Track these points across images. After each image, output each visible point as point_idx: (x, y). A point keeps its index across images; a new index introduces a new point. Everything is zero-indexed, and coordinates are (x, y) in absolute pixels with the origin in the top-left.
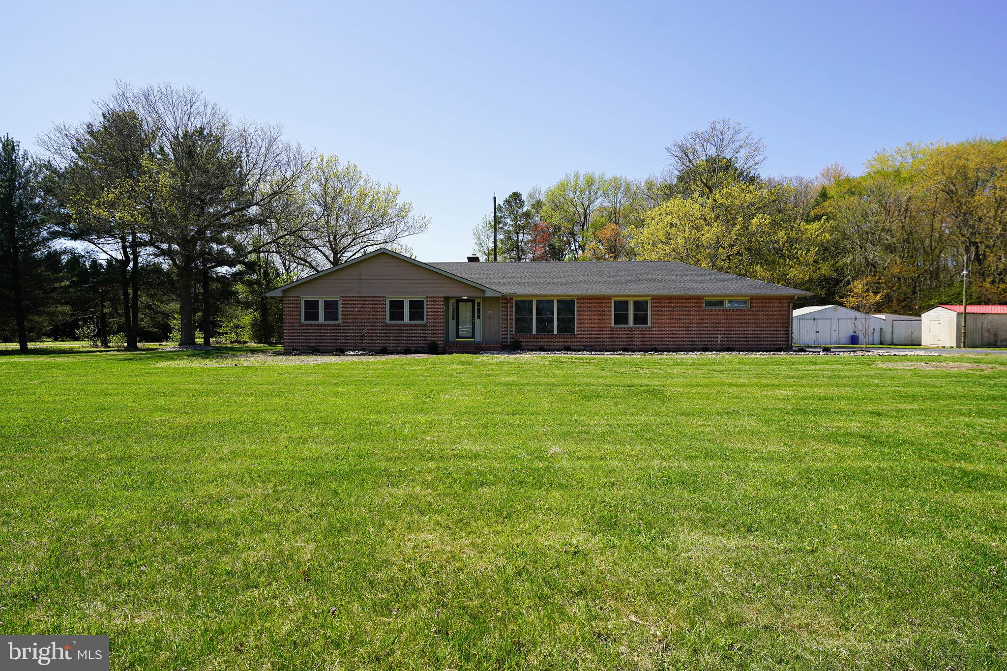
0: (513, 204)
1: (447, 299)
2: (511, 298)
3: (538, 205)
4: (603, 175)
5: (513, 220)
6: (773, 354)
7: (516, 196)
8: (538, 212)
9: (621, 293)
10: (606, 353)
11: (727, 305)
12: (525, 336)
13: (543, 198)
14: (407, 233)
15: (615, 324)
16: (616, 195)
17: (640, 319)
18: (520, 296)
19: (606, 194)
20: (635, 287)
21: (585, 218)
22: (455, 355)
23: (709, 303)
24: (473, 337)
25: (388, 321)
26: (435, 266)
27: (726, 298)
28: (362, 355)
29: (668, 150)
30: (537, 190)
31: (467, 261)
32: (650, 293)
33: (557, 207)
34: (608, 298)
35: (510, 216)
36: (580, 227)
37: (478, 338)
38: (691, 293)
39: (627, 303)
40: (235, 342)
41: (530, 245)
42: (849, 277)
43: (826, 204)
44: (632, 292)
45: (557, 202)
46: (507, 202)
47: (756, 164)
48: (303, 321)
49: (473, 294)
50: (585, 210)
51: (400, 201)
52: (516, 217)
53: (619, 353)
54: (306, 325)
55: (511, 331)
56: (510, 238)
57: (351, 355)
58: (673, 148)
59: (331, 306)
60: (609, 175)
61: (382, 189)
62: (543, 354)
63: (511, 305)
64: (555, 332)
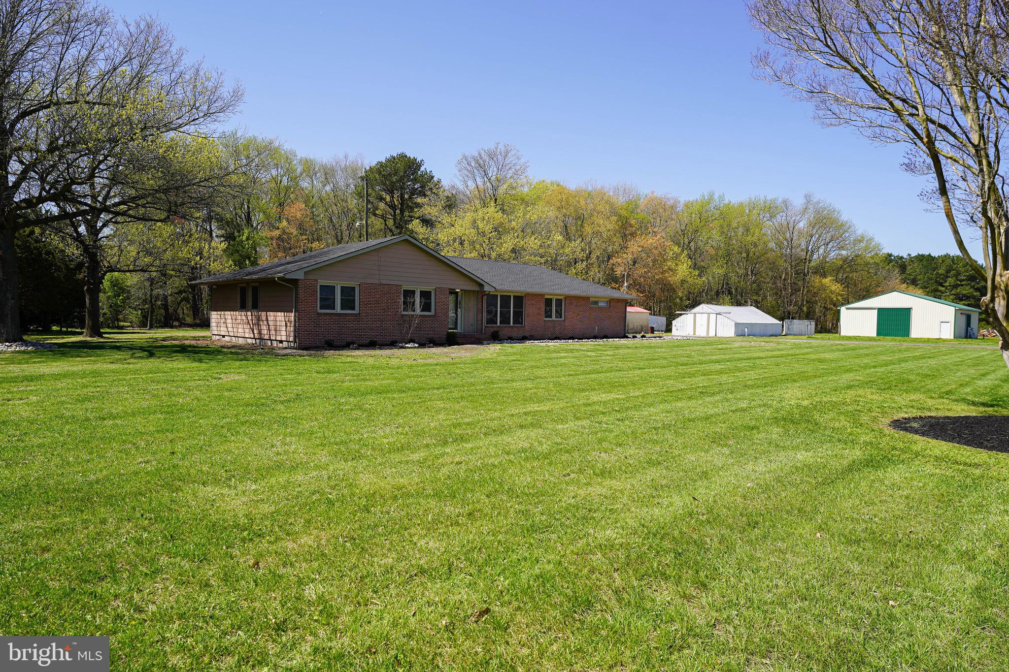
11: (599, 304)
12: (493, 327)
15: (545, 317)
23: (592, 303)
24: (456, 328)
25: (402, 311)
27: (599, 299)
34: (542, 296)
37: (459, 329)
39: (551, 300)
48: (319, 310)
54: (324, 314)
55: (484, 323)
59: (348, 292)
63: (485, 299)
64: (512, 323)
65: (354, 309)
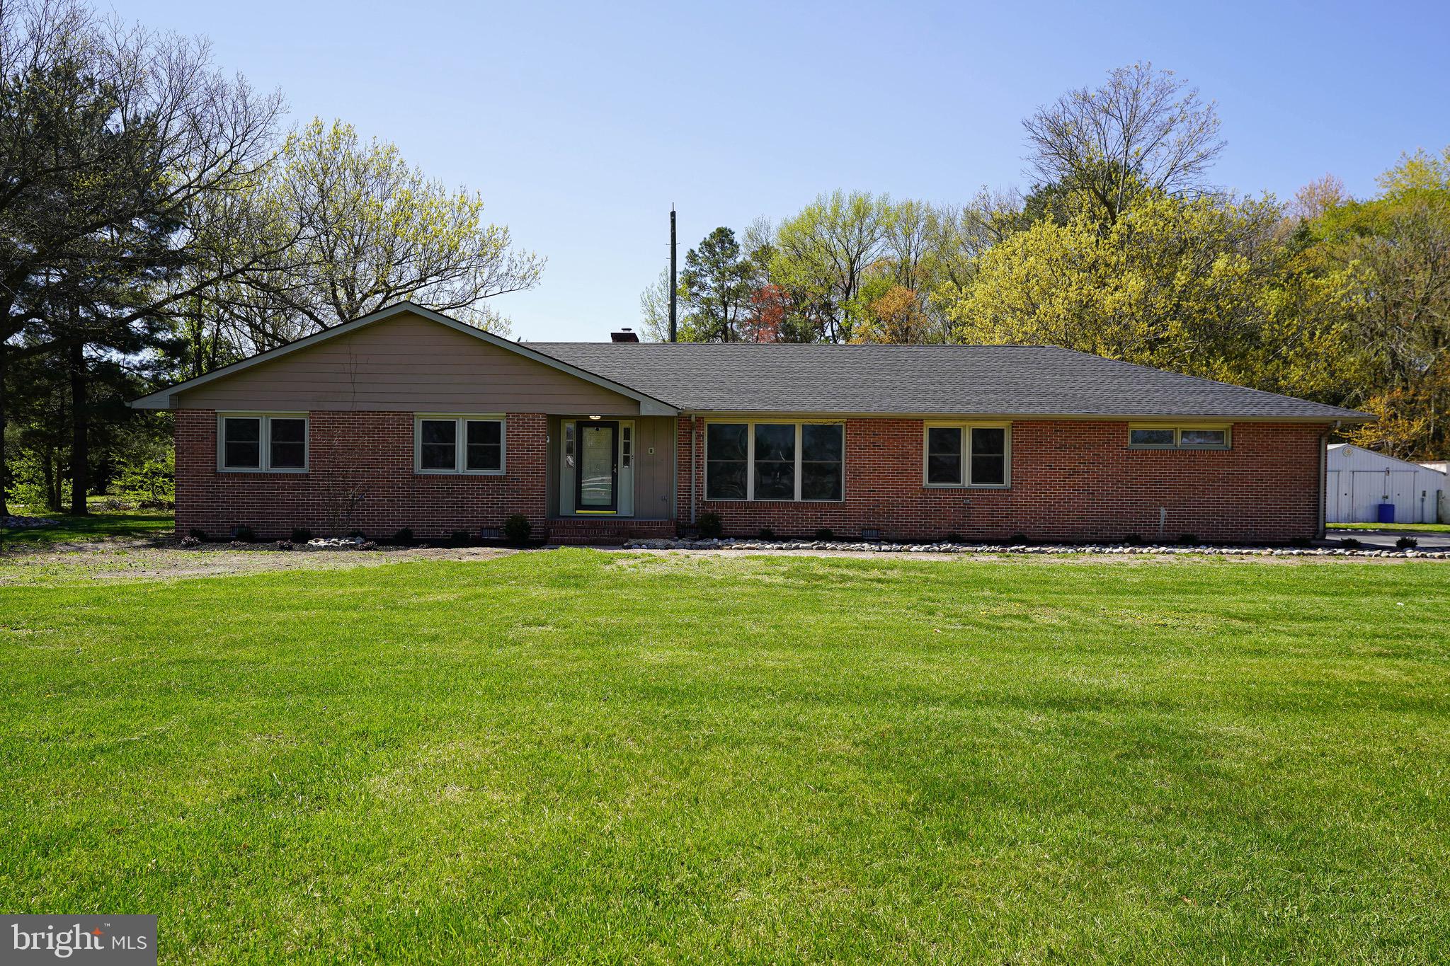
0: (718, 250)
1: (555, 421)
2: (700, 419)
3: (764, 253)
4: (885, 198)
5: (717, 280)
6: (1299, 554)
7: (723, 236)
8: (764, 266)
9: (946, 410)
10: (915, 548)
11: (1179, 441)
12: (731, 506)
13: (773, 240)
14: (497, 289)
15: (931, 480)
16: (908, 236)
17: (988, 469)
18: (718, 416)
19: (889, 233)
20: (976, 399)
21: (852, 278)
22: (564, 550)
23: (1137, 437)
24: (613, 505)
25: (418, 469)
26: (538, 349)
27: (1178, 426)
28: (345, 547)
29: (1028, 125)
30: (762, 225)
31: (610, 341)
32: (1011, 411)
33: (799, 256)
34: (915, 423)
35: (712, 272)
36: (842, 296)
37: (626, 507)
38: (1103, 413)
39: (956, 433)
40: (152, 505)
41: (748, 328)
42: (1358, 391)
43: (1310, 252)
44: (971, 410)
45: (799, 246)
46: (707, 245)
47: (1203, 157)
48: (222, 467)
49: (613, 410)
50: (852, 263)
51: (483, 223)
52: (723, 274)
53: (943, 547)
54: (228, 475)
55: (699, 495)
56: (710, 313)
57: (320, 548)
58: (1037, 122)
59: (289, 434)
60: (897, 199)
61: (448, 197)
62: (771, 551)
63: (699, 436)
64: (798, 497)
65: (302, 464)
